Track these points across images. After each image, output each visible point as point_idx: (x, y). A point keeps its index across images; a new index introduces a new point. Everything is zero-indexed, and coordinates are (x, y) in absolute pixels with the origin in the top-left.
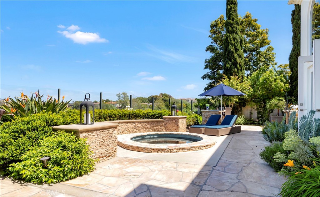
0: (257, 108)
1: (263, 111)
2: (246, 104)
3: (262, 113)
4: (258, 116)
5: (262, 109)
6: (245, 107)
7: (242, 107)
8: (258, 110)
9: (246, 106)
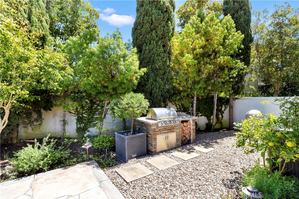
0: (77, 111)
1: (89, 115)
2: (52, 103)
3: (85, 120)
4: (79, 126)
5: (86, 112)
6: (50, 110)
7: (43, 111)
8: (78, 114)
9: (54, 109)
